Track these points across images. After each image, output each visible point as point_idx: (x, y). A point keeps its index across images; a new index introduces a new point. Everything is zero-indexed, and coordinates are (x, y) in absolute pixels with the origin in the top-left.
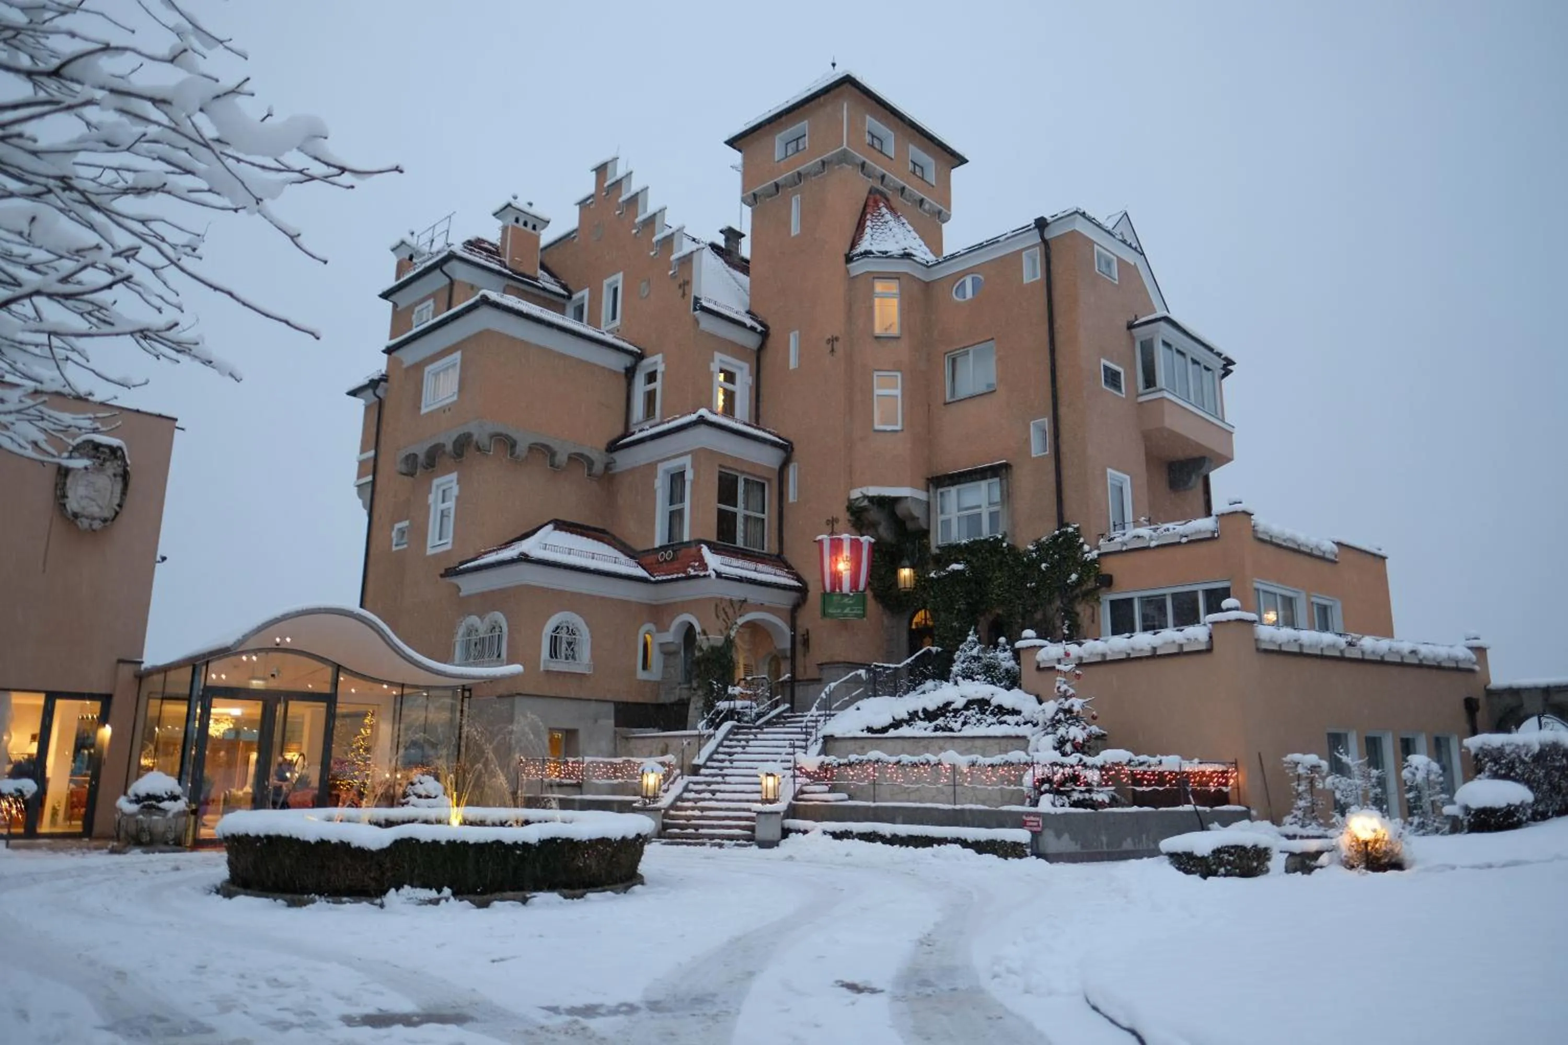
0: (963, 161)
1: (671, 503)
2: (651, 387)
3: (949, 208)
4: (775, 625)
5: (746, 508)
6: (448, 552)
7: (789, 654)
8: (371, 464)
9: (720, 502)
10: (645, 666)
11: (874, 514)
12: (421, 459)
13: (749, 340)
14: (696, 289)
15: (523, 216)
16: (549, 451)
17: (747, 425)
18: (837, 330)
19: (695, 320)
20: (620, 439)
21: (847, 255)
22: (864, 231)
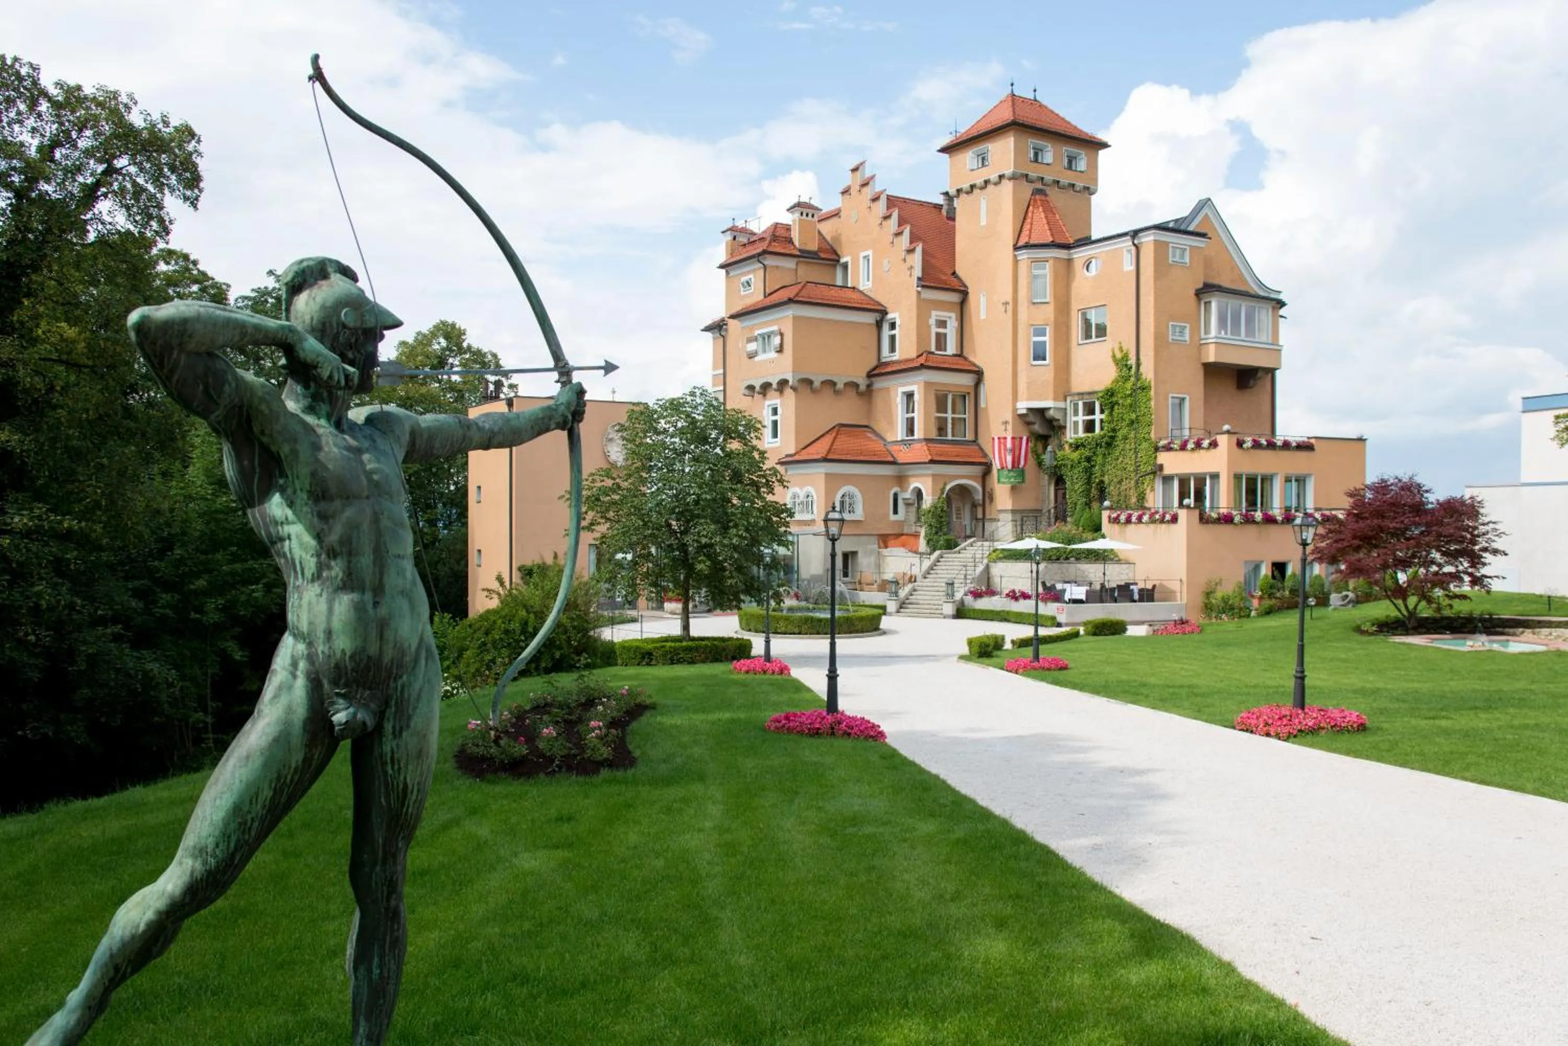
0: (1105, 145)
1: (907, 412)
2: (893, 332)
3: (1096, 185)
4: (972, 486)
5: (954, 412)
6: (777, 448)
7: (981, 502)
8: (722, 377)
9: (938, 412)
10: (896, 512)
11: (1031, 418)
12: (758, 388)
13: (954, 298)
14: (918, 272)
15: (805, 211)
16: (832, 384)
17: (954, 355)
18: (1009, 297)
19: (919, 293)
20: (874, 369)
21: (1014, 246)
22: (1027, 227)
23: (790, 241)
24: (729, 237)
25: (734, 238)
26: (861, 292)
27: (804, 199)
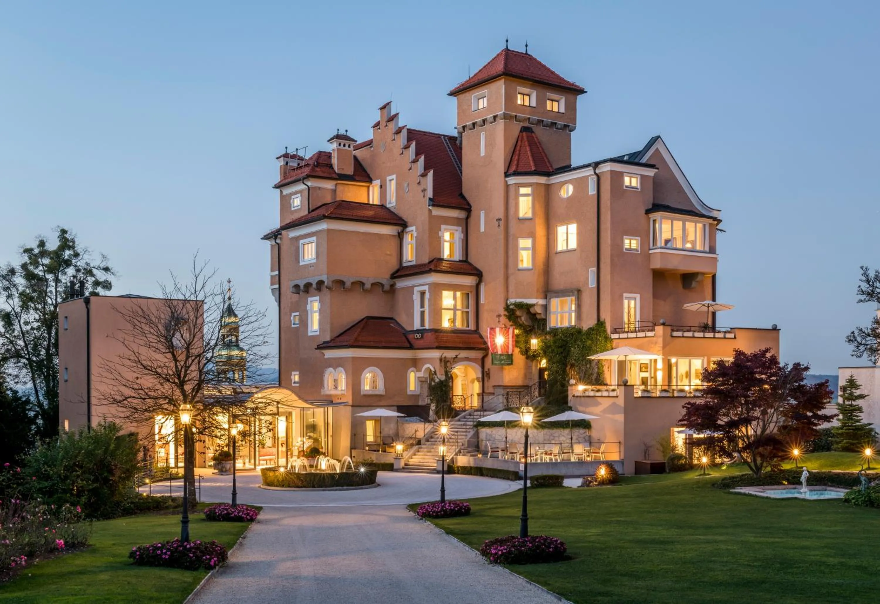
0: (582, 91)
1: (421, 307)
3: (575, 123)
4: (474, 367)
6: (318, 335)
7: (481, 379)
8: (277, 278)
11: (519, 312)
12: (302, 287)
13: (462, 214)
14: (430, 193)
15: (343, 142)
16: (362, 284)
17: (460, 261)
18: (501, 215)
19: (430, 211)
20: (397, 271)
21: (505, 173)
22: (516, 158)
23: (331, 166)
24: (282, 162)
25: (287, 163)
26: (388, 209)
27: (342, 132)
